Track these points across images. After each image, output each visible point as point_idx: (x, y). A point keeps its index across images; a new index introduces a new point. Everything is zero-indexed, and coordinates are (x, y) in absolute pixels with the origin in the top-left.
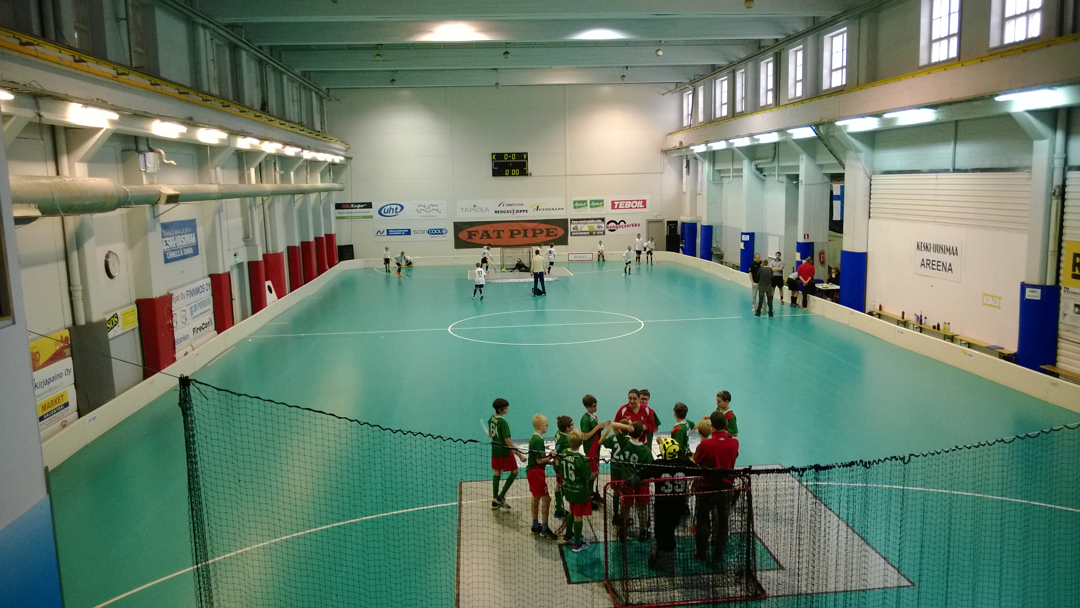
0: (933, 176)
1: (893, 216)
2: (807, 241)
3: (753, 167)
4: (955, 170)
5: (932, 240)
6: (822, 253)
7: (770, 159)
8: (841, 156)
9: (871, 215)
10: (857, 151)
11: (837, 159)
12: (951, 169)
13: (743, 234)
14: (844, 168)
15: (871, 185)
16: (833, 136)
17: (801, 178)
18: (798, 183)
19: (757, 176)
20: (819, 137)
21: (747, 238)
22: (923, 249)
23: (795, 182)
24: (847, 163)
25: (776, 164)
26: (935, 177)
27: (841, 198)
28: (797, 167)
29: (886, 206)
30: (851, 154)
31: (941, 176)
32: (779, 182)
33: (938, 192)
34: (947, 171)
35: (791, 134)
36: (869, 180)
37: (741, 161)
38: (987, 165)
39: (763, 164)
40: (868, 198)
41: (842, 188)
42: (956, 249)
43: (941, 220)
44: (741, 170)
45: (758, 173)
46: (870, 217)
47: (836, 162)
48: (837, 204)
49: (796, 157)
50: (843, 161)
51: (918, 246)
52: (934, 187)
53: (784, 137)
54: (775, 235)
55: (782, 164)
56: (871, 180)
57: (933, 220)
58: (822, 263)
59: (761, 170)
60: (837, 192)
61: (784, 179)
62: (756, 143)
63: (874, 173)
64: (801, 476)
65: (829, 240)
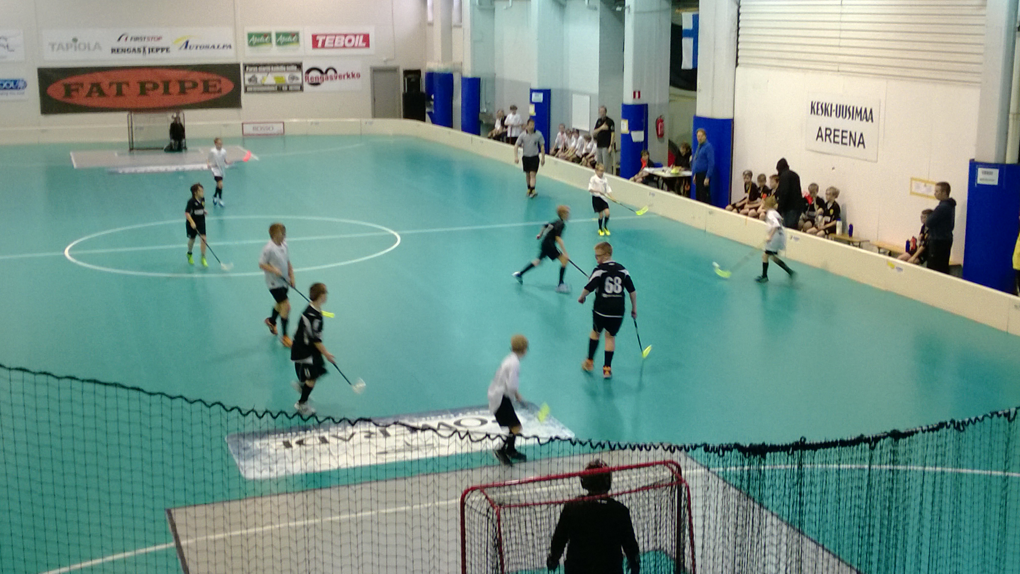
0: (837, 1)
1: (774, 62)
2: (638, 102)
5: (833, 99)
6: (660, 121)
9: (739, 61)
13: (532, 91)
15: (739, 14)
17: (628, 2)
18: (623, 11)
21: (539, 98)
22: (820, 112)
23: (619, 9)
26: (839, 3)
27: (694, 33)
29: (763, 47)
31: (848, 1)
32: (589, 7)
33: (845, 26)
36: (736, 7)
40: (734, 35)
41: (696, 19)
42: (871, 112)
43: (848, 68)
48: (687, 43)
51: (812, 108)
52: (837, 18)
54: (584, 94)
56: (739, 7)
57: (836, 69)
58: (661, 136)
60: (687, 24)
61: (597, 3)
64: (872, 448)
65: (670, 101)
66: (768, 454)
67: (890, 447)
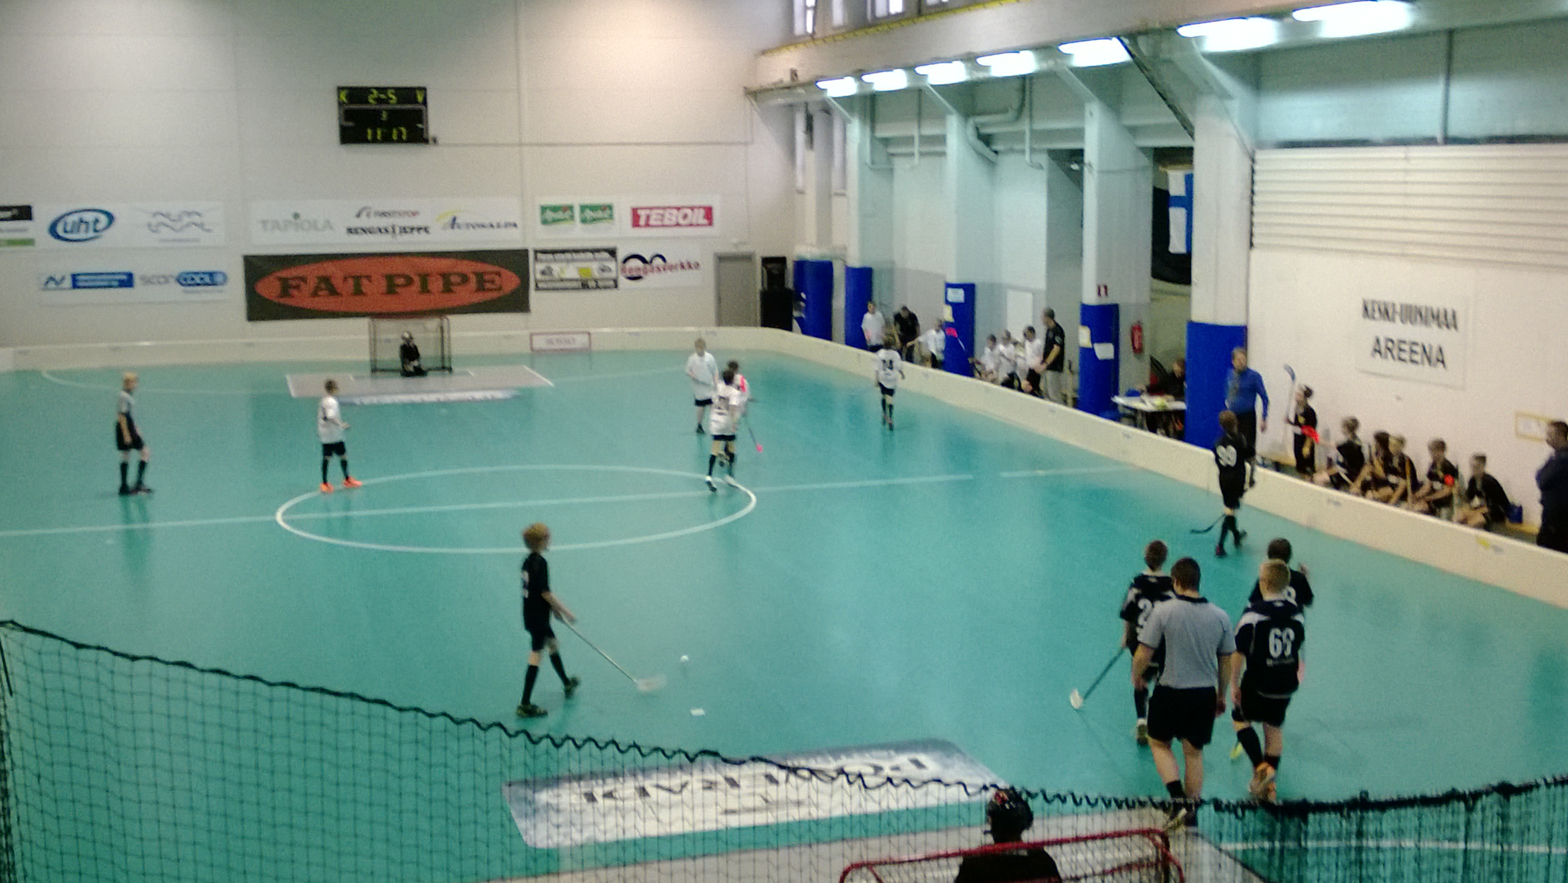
0: (1399, 152)
1: (1307, 243)
2: (1105, 301)
3: (971, 131)
4: (1449, 141)
5: (1398, 297)
6: (1137, 329)
7: (1011, 115)
8: (1183, 105)
9: (1255, 241)
10: (1225, 95)
11: (1176, 112)
12: (1439, 135)
13: (949, 286)
14: (1192, 135)
16: (1169, 62)
17: (1090, 156)
18: (1082, 170)
19: (980, 155)
20: (1138, 62)
21: (958, 296)
22: (1377, 315)
23: (1075, 167)
24: (1200, 123)
25: (1025, 126)
26: (1402, 155)
27: (1187, 202)
28: (1079, 133)
29: (1290, 220)
30: (1209, 103)
31: (1416, 152)
32: (1032, 165)
33: (1412, 189)
34: (1430, 141)
35: (1068, 56)
36: (1249, 162)
37: (941, 117)
38: (1522, 127)
39: (994, 125)
40: (1247, 203)
41: (1189, 180)
42: (1454, 317)
43: (1417, 251)
44: (941, 140)
45: (980, 145)
46: (1251, 245)
47: (1173, 119)
48: (1177, 215)
49: (1077, 108)
50: (1191, 119)
51: (1366, 309)
52: (1400, 177)
53: (1051, 63)
54: (1026, 290)
55: (1040, 125)
56: (1253, 161)
57: (1399, 251)
58: (1138, 351)
59: (987, 140)
60: (1176, 188)
61: (1043, 159)
62: (981, 75)
63: (1261, 145)
64: (1470, 809)
65: (1152, 300)
66: (1311, 817)
67: (1497, 808)
